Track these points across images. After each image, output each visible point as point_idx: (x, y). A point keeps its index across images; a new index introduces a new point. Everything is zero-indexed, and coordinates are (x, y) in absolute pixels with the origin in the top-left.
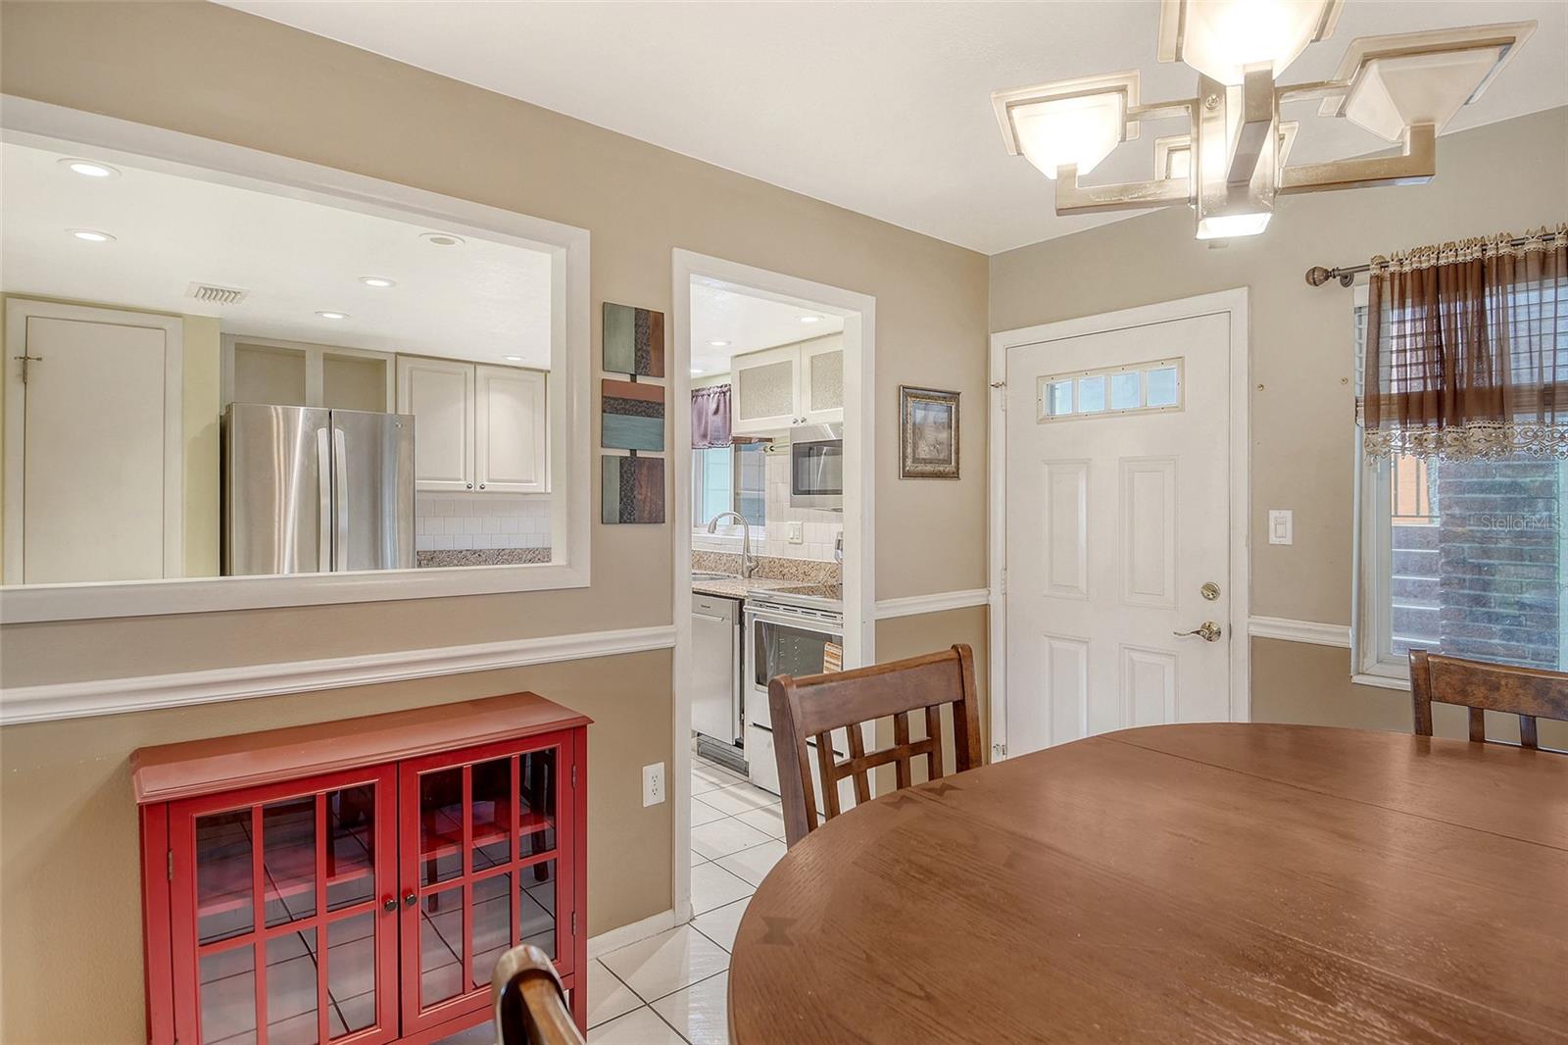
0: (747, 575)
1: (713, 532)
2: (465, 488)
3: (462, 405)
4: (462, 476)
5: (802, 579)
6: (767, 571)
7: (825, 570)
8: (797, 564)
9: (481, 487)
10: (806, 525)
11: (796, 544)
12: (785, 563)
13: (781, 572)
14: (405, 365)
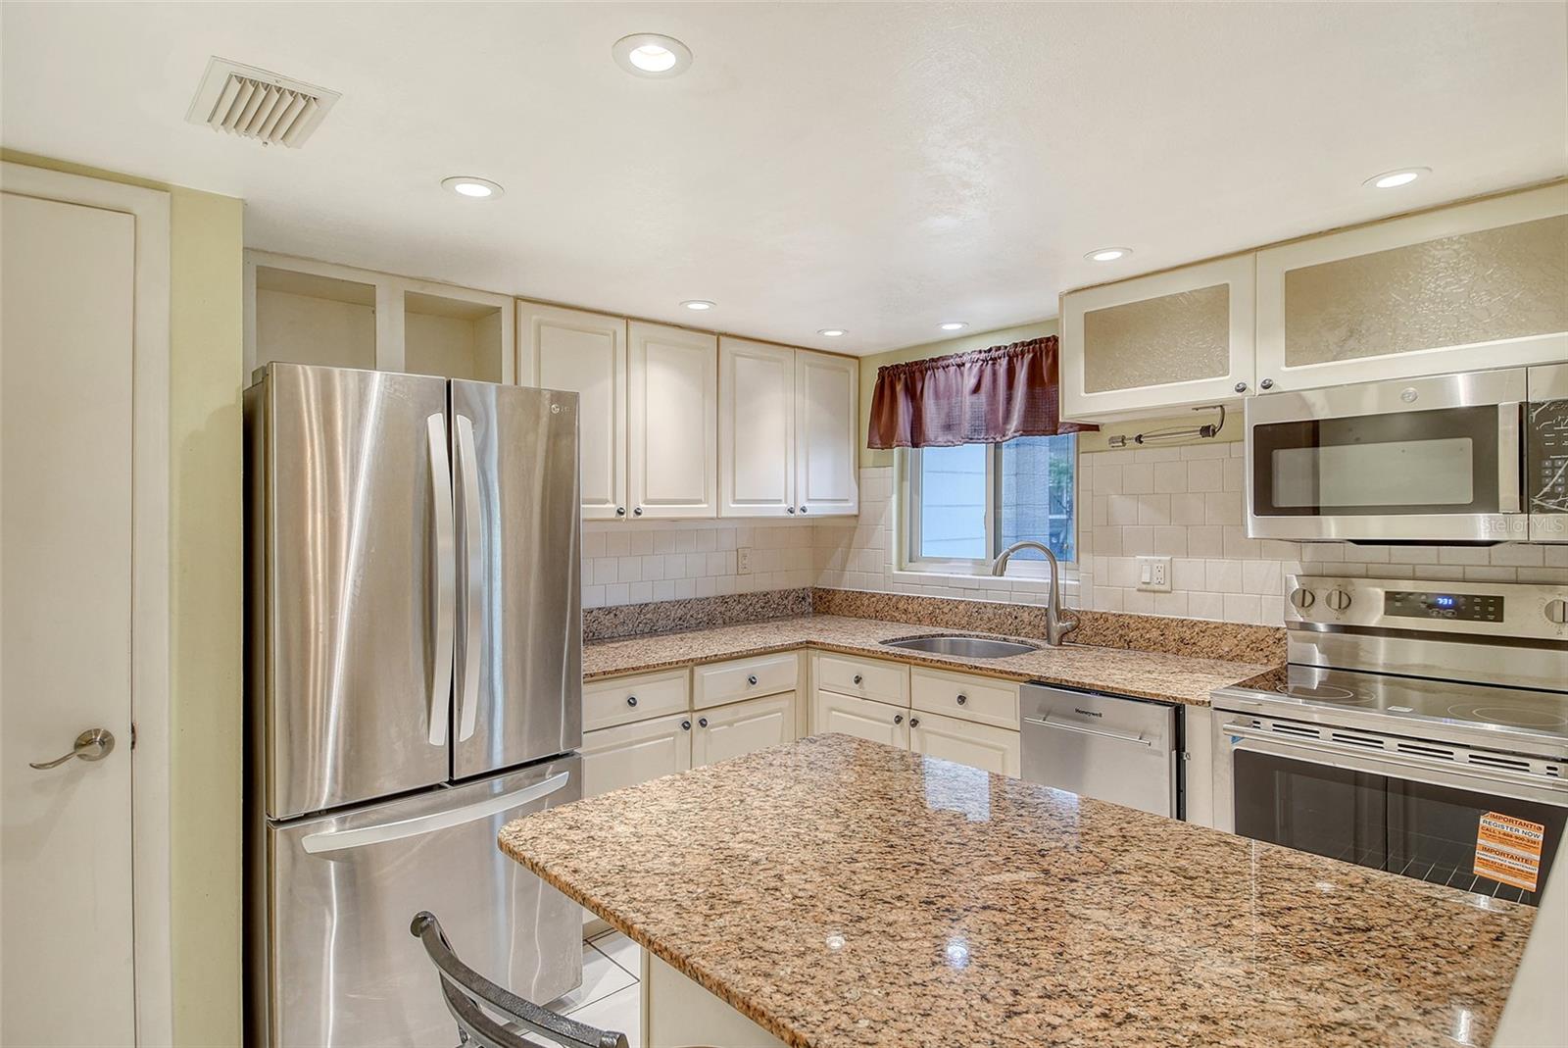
0: (1055, 640)
1: (1002, 575)
2: (614, 515)
4: (610, 498)
5: (1174, 650)
6: (1089, 633)
7: (1235, 637)
8: (1163, 625)
9: (636, 512)
10: (1180, 562)
11: (1154, 592)
12: (1131, 623)
13: (1121, 636)
14: (530, 316)
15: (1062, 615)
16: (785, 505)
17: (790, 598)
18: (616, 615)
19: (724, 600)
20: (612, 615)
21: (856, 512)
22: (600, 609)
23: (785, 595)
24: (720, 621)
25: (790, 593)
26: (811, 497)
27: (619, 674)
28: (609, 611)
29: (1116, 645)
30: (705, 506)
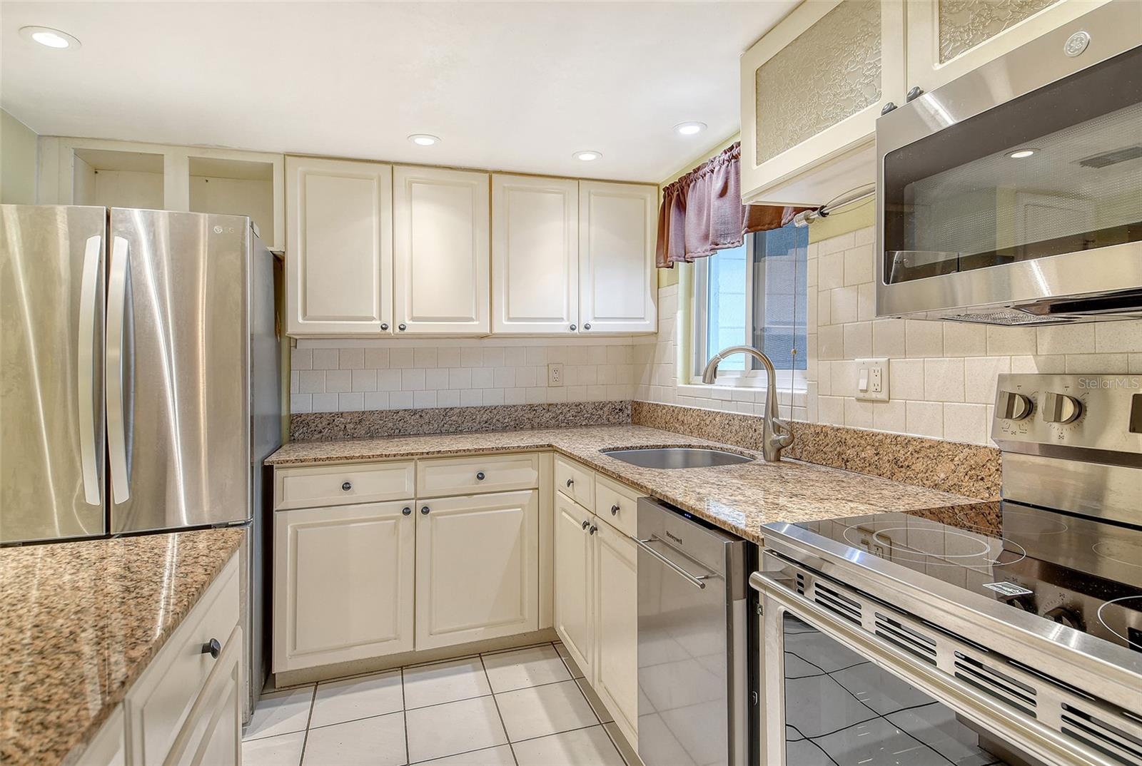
0: (772, 455)
1: (711, 382)
2: (377, 330)
3: (375, 219)
4: (375, 313)
5: (889, 473)
6: (812, 449)
7: (952, 460)
8: (877, 442)
9: (400, 328)
10: (897, 363)
11: (873, 401)
12: (848, 437)
13: (839, 454)
14: (297, 169)
15: (777, 429)
16: (567, 323)
17: (605, 409)
18: (421, 416)
19: (532, 408)
20: (417, 416)
21: (653, 329)
22: (405, 410)
23: (600, 406)
24: (528, 426)
25: (604, 405)
26: (596, 316)
27: (332, 462)
28: (415, 412)
29: (834, 465)
30: (477, 323)
